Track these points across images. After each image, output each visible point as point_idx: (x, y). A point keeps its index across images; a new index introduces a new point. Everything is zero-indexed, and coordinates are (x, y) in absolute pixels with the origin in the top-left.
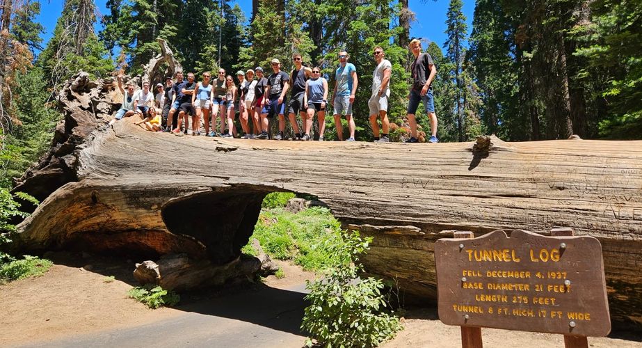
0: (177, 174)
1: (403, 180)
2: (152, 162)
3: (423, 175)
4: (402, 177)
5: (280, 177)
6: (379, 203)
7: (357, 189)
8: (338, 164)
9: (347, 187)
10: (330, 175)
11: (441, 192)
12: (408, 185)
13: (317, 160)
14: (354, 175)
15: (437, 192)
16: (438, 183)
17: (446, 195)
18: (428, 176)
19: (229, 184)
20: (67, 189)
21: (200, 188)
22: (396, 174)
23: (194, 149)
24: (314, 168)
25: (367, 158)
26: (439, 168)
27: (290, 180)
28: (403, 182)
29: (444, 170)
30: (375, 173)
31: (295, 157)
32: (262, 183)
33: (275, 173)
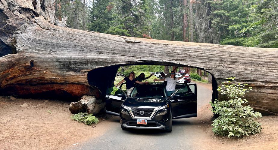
0: (100, 53)
1: (251, 63)
2: (79, 46)
3: (262, 61)
4: (251, 62)
5: (176, 58)
6: (241, 72)
7: (226, 65)
8: (211, 54)
9: (220, 65)
10: (208, 59)
11: (272, 69)
12: (254, 65)
13: (197, 51)
14: (223, 59)
15: (271, 68)
16: (270, 65)
17: (275, 70)
18: (264, 62)
19: (141, 60)
20: (9, 58)
21: (120, 62)
22: (247, 60)
23: (109, 41)
24: (197, 55)
25: (227, 52)
26: (268, 58)
27: (183, 60)
28: (251, 64)
29: (271, 59)
30: (234, 59)
31: (182, 49)
32: (164, 61)
33: (171, 56)
